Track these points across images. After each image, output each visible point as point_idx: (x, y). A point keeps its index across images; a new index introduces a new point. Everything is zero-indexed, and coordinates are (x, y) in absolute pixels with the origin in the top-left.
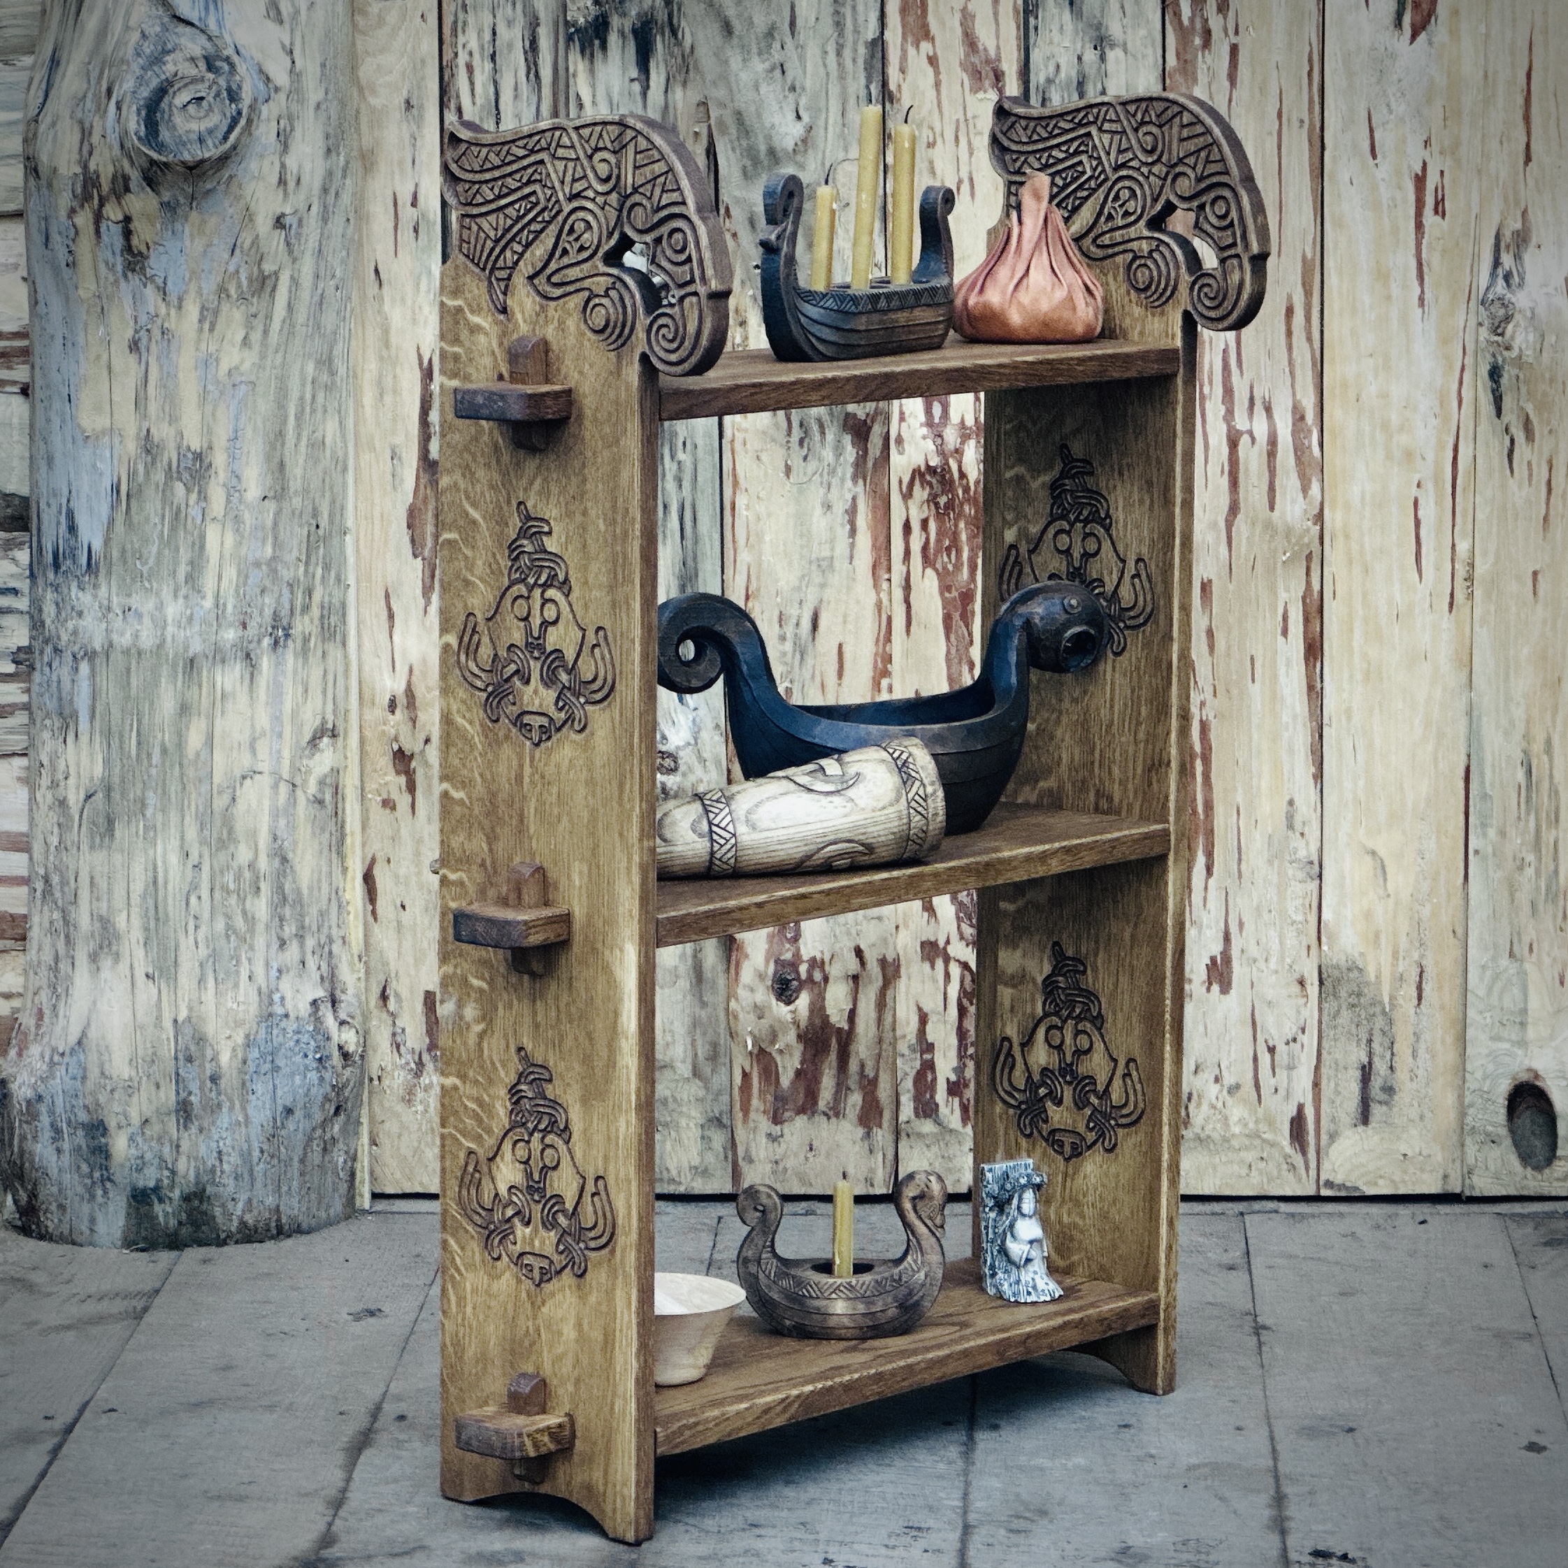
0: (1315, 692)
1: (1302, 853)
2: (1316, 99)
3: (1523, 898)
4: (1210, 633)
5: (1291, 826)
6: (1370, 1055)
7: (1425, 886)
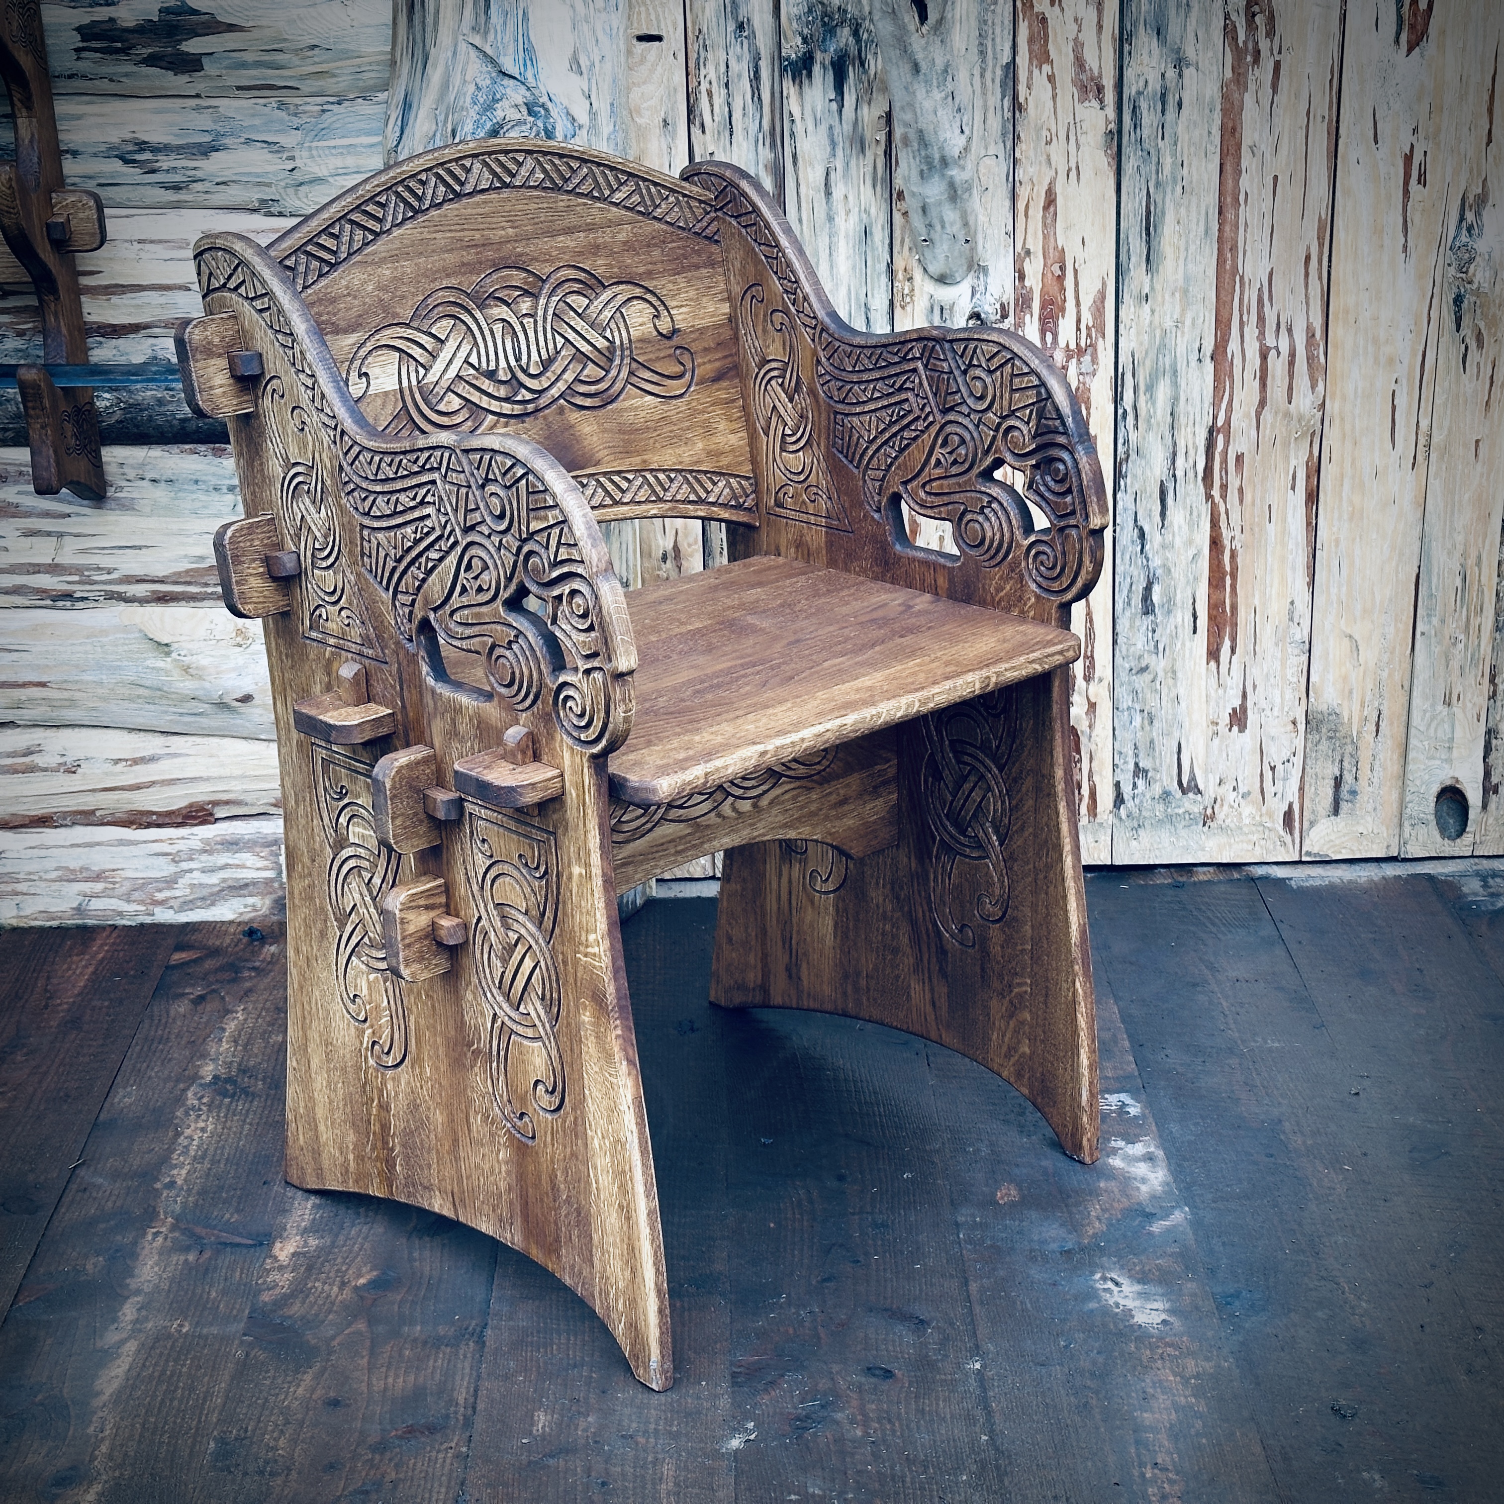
0: (1312, 528)
1: (1298, 637)
2: (1335, 100)
3: (1455, 665)
4: (1241, 490)
5: (1291, 619)
6: (1341, 770)
7: (1386, 657)
